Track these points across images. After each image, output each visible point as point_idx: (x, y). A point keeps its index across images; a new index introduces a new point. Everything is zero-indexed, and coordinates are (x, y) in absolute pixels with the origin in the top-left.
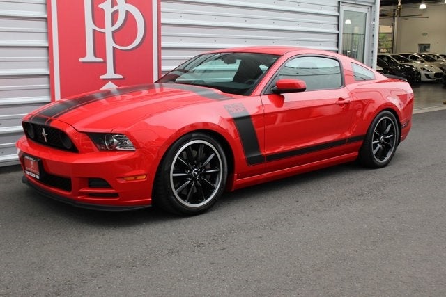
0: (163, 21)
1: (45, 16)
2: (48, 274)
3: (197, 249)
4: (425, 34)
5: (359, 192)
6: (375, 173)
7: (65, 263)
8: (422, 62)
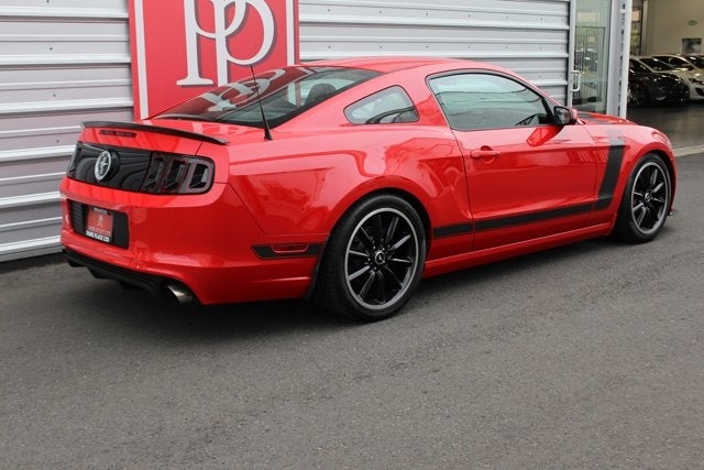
0: (302, 18)
1: (125, 15)
2: (183, 413)
3: (396, 372)
4: (692, 23)
5: (622, 281)
6: (641, 251)
7: (204, 396)
8: (691, 68)
